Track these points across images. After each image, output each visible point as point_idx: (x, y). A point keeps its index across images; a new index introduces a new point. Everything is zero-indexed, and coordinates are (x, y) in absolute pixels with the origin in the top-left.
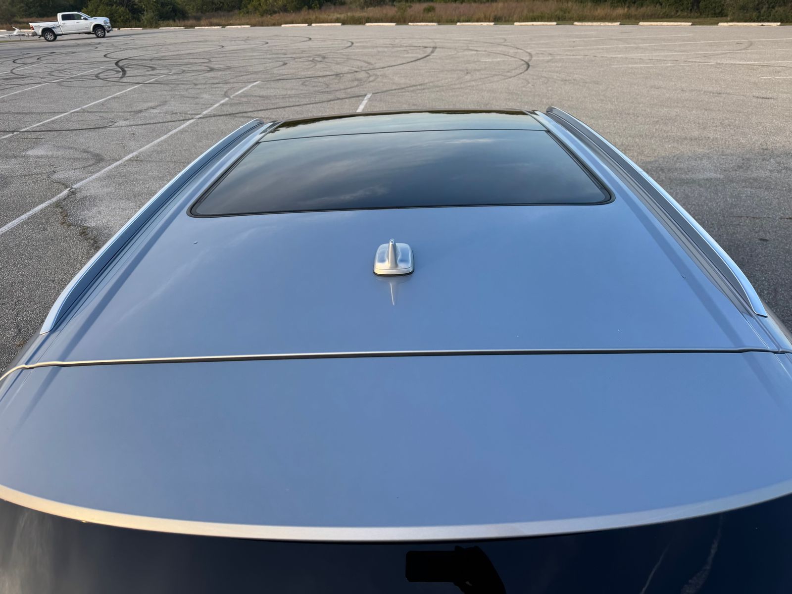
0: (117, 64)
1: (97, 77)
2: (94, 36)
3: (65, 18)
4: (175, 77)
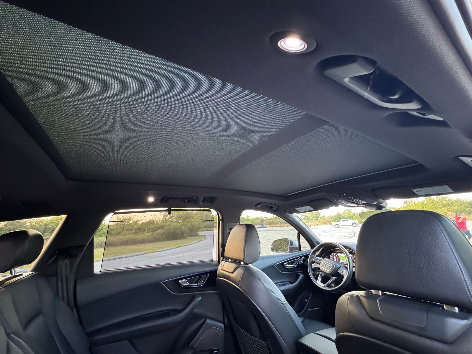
0: (354, 233)
1: (344, 236)
2: (352, 226)
3: (343, 221)
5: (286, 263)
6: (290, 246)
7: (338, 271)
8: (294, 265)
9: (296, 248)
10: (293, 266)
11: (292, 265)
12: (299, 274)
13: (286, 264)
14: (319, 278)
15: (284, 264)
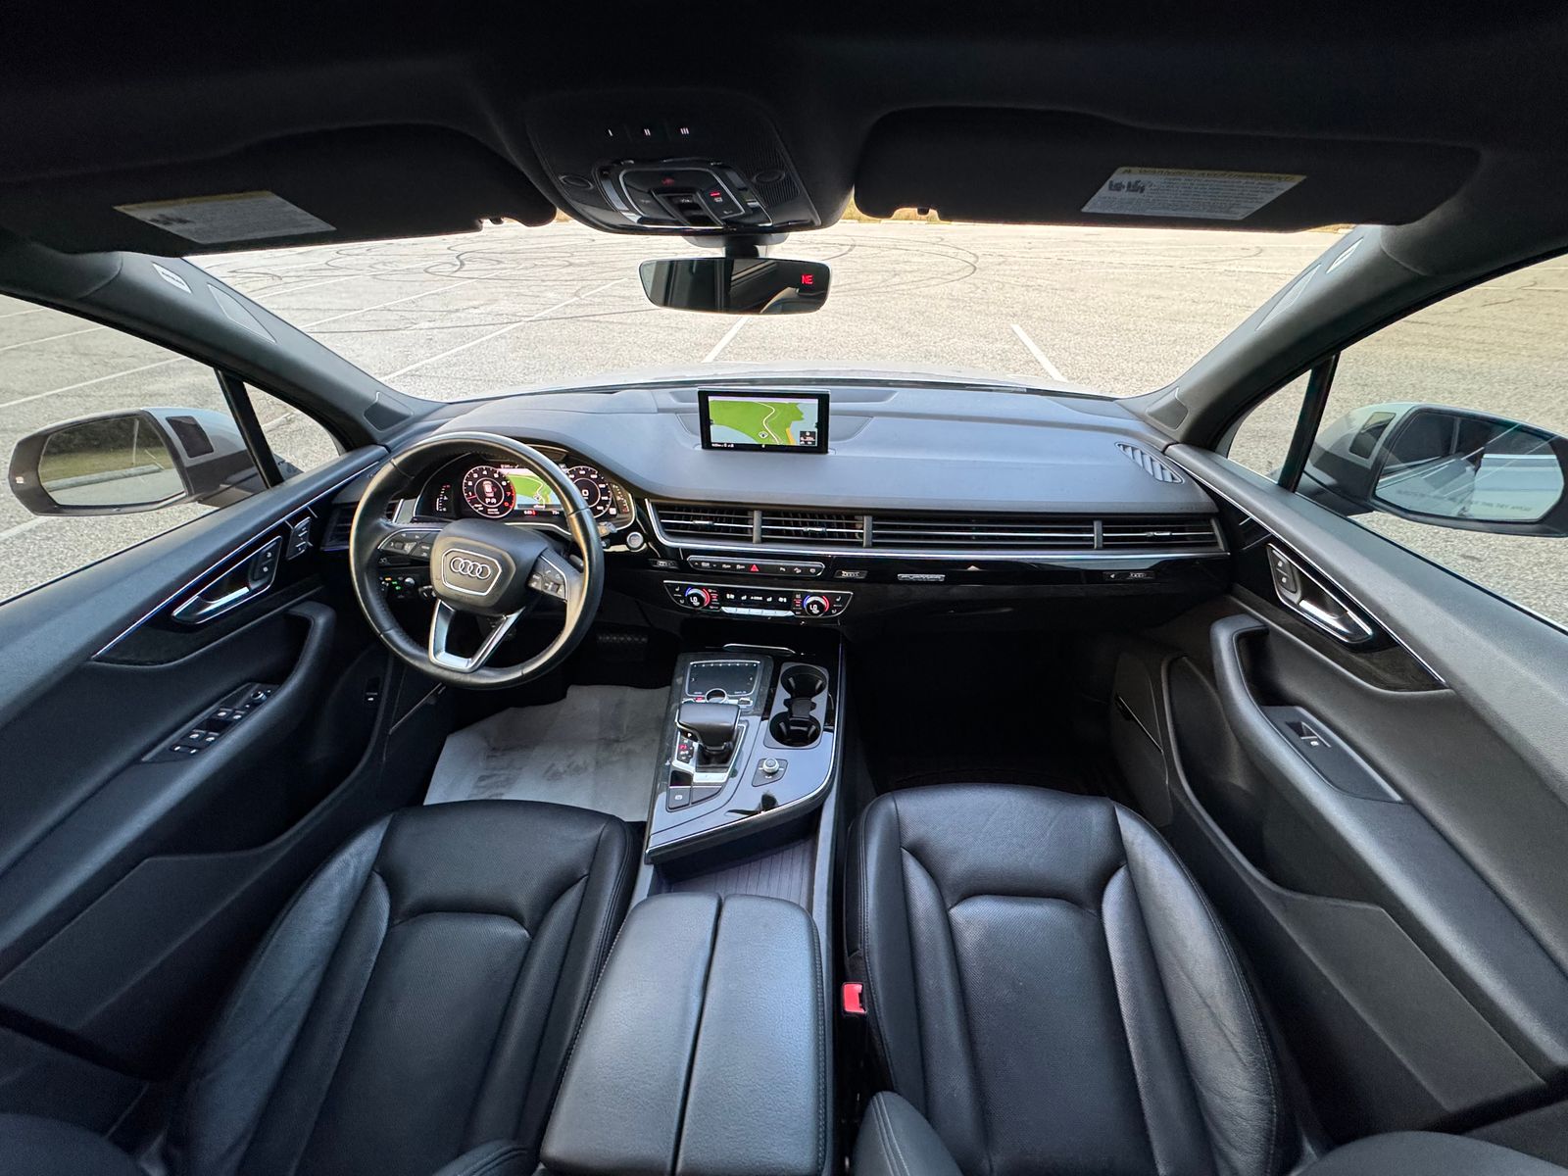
0: (458, 257)
1: (426, 271)
4: (522, 272)
5: (195, 597)
6: (188, 461)
7: (534, 585)
8: (254, 586)
9: (233, 463)
10: (252, 592)
11: (245, 590)
12: (302, 611)
13: (199, 605)
14: (439, 629)
15: (176, 613)
